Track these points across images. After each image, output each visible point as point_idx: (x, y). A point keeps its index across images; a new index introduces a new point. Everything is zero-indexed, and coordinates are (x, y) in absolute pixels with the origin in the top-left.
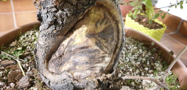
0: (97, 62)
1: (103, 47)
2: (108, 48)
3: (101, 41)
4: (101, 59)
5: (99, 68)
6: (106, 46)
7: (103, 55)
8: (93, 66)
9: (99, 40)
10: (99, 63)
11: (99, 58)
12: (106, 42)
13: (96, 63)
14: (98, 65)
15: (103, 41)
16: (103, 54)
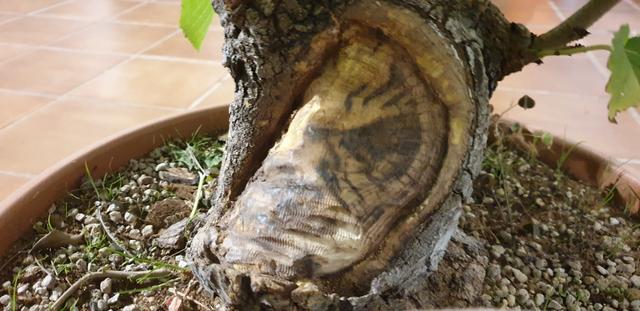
0: (295, 227)
1: (342, 184)
2: (360, 196)
3: (343, 161)
4: (316, 224)
5: (296, 252)
6: (355, 184)
7: (331, 214)
8: (275, 236)
9: (336, 157)
10: (303, 233)
11: (313, 217)
12: (360, 172)
13: (292, 231)
14: (298, 240)
15: (352, 165)
16: (333, 208)
